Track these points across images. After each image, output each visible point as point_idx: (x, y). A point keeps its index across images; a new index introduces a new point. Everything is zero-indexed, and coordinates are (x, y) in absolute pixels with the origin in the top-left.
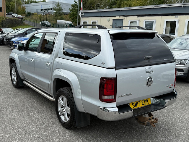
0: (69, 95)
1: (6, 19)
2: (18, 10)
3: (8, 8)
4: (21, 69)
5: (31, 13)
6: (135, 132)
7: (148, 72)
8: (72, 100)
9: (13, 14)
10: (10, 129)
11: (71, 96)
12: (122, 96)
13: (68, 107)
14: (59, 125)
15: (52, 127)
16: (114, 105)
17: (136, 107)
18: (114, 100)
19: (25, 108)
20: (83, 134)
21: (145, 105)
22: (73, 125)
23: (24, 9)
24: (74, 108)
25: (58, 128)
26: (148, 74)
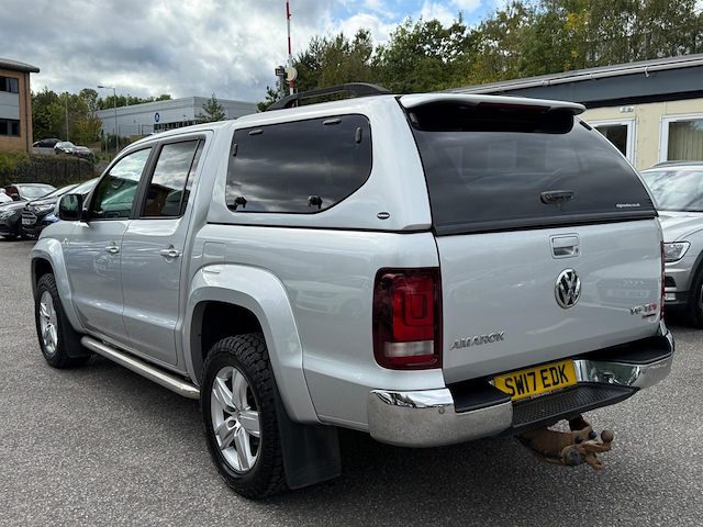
0: (256, 362)
1: (33, 158)
2: (76, 132)
3: (42, 125)
4: (73, 291)
5: (122, 136)
6: (522, 499)
7: (559, 252)
8: (265, 381)
9: (58, 145)
10: (23, 510)
11: (262, 364)
12: (464, 344)
13: (253, 409)
14: (216, 488)
15: (189, 494)
16: (435, 378)
17: (522, 395)
18: (433, 361)
19: (87, 434)
20: (314, 516)
21: (552, 387)
22: (274, 479)
23: (96, 125)
24: (274, 412)
25: (213, 497)
26: (561, 260)
